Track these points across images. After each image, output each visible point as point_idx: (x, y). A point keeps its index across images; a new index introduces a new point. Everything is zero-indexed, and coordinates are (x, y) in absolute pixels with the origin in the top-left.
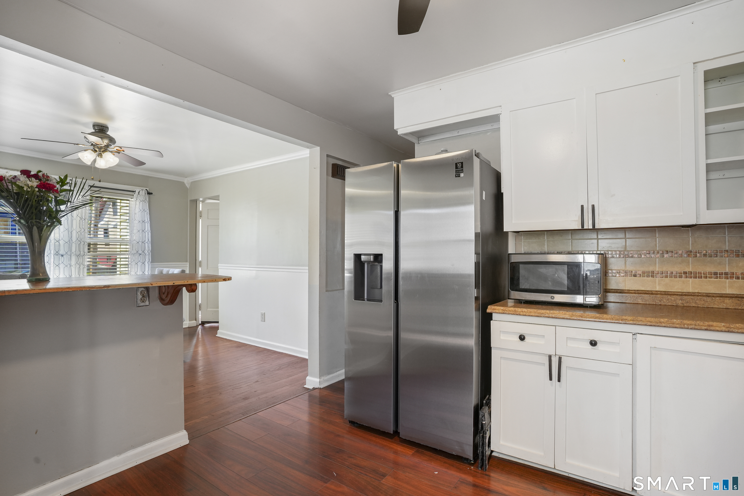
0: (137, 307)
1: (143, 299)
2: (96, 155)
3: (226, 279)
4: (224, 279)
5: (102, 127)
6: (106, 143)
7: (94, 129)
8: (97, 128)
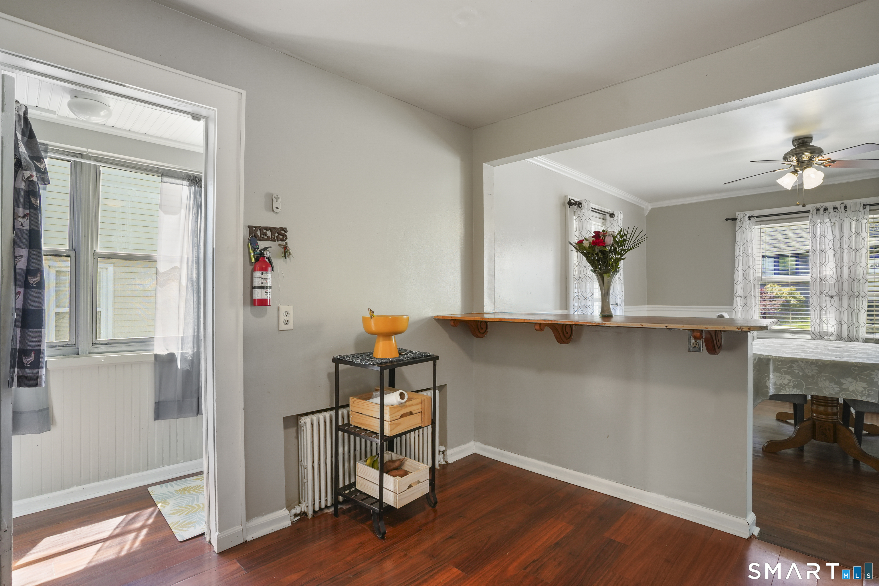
0: (689, 351)
1: (695, 344)
2: (797, 176)
3: (742, 327)
4: (739, 327)
5: (800, 140)
6: (807, 158)
7: (794, 146)
8: (796, 143)
